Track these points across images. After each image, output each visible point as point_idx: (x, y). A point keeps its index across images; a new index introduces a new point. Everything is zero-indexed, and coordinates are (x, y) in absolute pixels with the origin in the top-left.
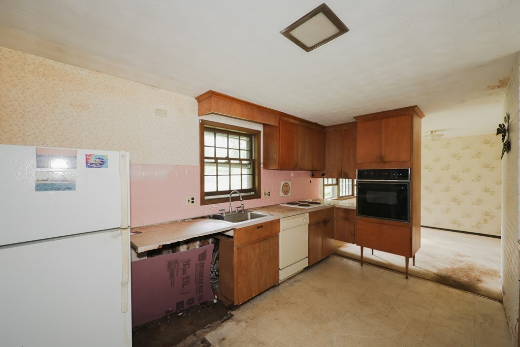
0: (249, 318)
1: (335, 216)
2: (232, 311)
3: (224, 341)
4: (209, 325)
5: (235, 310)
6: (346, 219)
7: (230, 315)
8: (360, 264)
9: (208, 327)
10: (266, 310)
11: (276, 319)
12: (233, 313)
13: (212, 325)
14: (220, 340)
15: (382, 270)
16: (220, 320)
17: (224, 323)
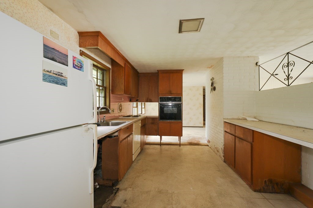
0: (130, 185)
1: (146, 122)
2: (116, 186)
3: (126, 202)
4: (107, 200)
5: (117, 185)
6: (152, 123)
7: (116, 189)
8: (160, 146)
9: (108, 201)
10: (135, 178)
11: (145, 179)
12: (117, 187)
13: (109, 199)
14: (124, 202)
15: (170, 146)
16: (113, 194)
17: (117, 194)
